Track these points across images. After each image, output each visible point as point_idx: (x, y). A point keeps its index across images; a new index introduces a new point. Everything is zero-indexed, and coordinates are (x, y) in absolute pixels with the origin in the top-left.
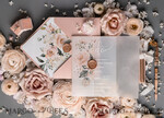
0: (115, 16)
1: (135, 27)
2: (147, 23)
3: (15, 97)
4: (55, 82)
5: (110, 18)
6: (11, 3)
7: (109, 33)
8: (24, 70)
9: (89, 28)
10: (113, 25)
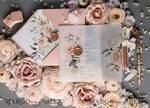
1: (117, 17)
2: (129, 12)
5: (94, 8)
7: (93, 22)
8: (16, 59)
9: (74, 18)
10: (97, 15)
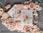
0: (32, 4)
3: (5, 25)
4: (16, 21)
6: (5, 1)
